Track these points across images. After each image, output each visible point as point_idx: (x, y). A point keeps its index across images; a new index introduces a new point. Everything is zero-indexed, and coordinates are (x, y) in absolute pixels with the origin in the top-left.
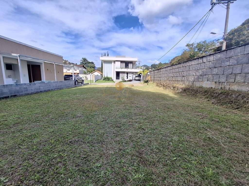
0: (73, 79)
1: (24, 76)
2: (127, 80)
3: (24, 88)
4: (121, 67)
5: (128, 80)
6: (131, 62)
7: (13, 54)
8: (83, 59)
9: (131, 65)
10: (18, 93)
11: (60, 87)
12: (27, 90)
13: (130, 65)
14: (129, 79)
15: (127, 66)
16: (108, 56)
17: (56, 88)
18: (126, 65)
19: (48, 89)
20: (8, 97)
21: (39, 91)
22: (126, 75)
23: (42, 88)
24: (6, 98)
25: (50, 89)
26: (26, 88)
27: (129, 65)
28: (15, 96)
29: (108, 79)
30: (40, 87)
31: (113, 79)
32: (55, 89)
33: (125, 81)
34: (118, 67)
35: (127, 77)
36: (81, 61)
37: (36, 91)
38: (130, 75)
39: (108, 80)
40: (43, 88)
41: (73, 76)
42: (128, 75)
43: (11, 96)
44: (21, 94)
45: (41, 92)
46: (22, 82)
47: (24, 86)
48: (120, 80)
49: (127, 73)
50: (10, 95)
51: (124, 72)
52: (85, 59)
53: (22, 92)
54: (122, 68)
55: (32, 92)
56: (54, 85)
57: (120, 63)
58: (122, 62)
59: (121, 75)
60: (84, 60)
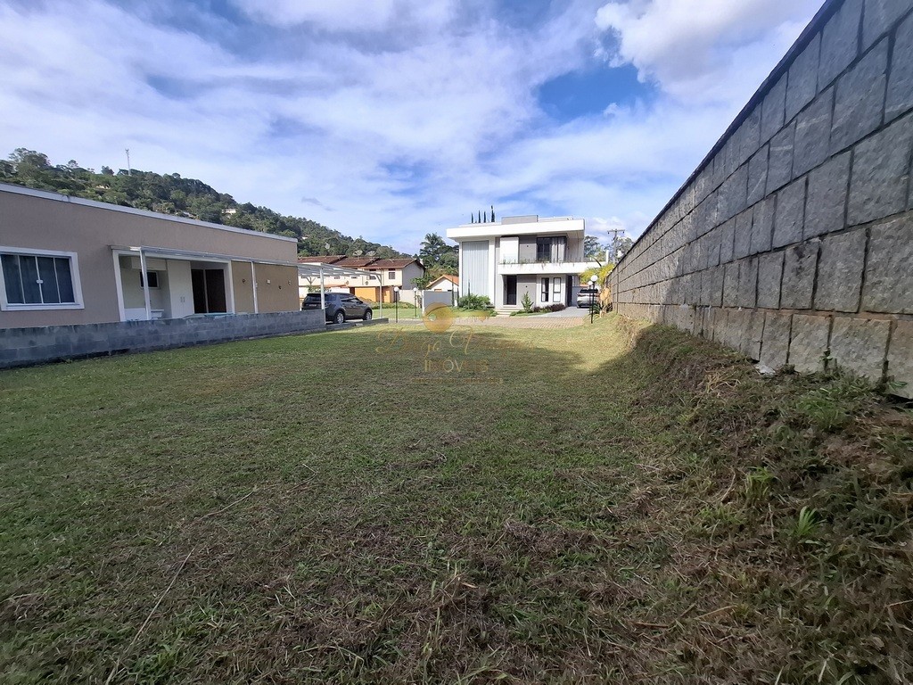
0: (323, 307)
1: (183, 300)
2: (542, 305)
3: (150, 333)
4: (522, 259)
5: (548, 308)
6: (562, 237)
7: (134, 249)
8: (428, 238)
9: (562, 247)
10: (132, 343)
11: (267, 331)
12: (158, 339)
13: (558, 250)
14: (550, 303)
15: (543, 254)
16: (493, 220)
17: (254, 333)
18: (539, 250)
19: (225, 336)
20: (106, 354)
21: (195, 341)
22: (539, 287)
23: (204, 332)
24: (99, 355)
25: (232, 336)
26: (156, 332)
27: (554, 248)
28: (124, 351)
29: (475, 304)
30: (197, 329)
31: (492, 301)
32: (248, 337)
33: (537, 310)
34: (509, 258)
35: (544, 295)
36: (423, 247)
37: (184, 340)
38: (557, 288)
39: (475, 308)
40: (208, 332)
41: (323, 296)
42: (551, 285)
43: (114, 352)
44: (139, 346)
45: (201, 343)
46: (175, 315)
47: (150, 328)
48: (519, 306)
49: (546, 279)
50: (110, 350)
51: (531, 278)
52: (436, 239)
53: (144, 341)
54: (523, 263)
55: (173, 342)
56: (247, 323)
57: (516, 242)
58: (523, 239)
59: (521, 288)
60: (432, 243)
